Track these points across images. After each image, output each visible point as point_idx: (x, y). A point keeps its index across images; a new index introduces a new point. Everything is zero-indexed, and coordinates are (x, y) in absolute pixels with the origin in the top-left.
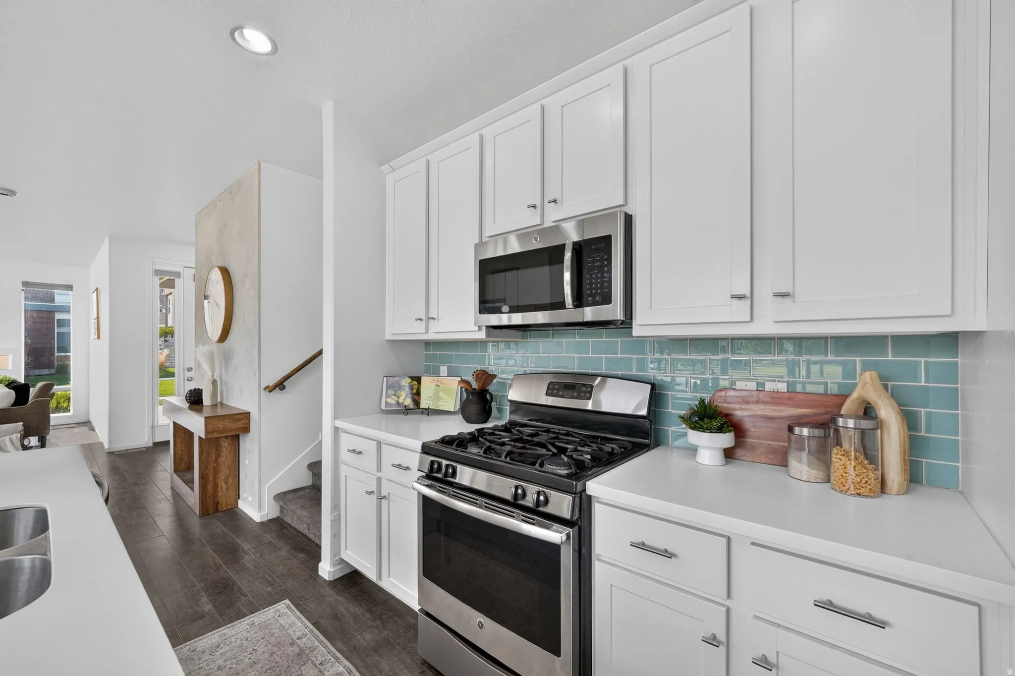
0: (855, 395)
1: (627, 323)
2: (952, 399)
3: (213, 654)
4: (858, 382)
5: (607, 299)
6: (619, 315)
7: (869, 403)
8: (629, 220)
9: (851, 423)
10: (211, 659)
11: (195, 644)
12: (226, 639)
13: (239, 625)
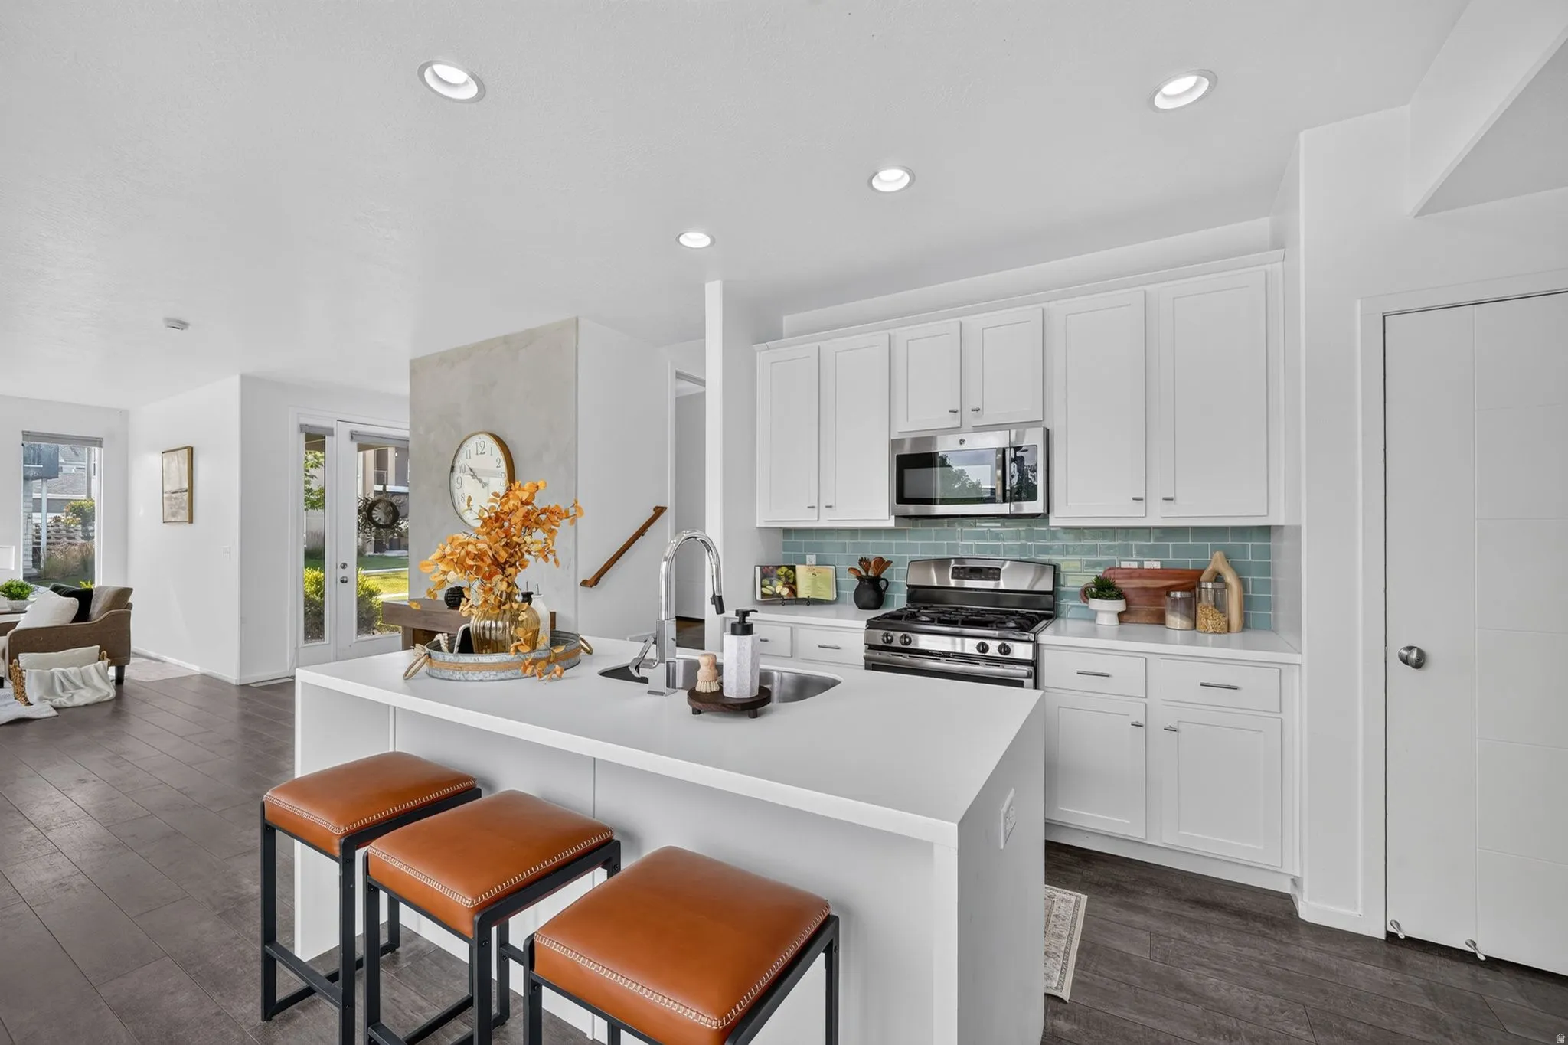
0: (1210, 568)
1: (1044, 517)
2: (1266, 569)
4: (1209, 559)
5: (1032, 496)
6: (1040, 511)
7: (1219, 574)
8: (1047, 435)
9: (1210, 585)
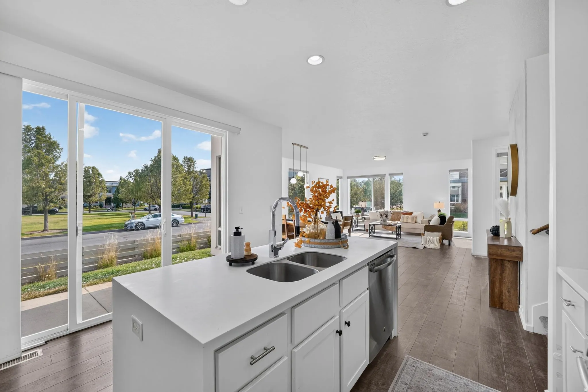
3: (436, 380)
10: (433, 382)
11: (433, 368)
12: (447, 379)
13: (459, 379)
